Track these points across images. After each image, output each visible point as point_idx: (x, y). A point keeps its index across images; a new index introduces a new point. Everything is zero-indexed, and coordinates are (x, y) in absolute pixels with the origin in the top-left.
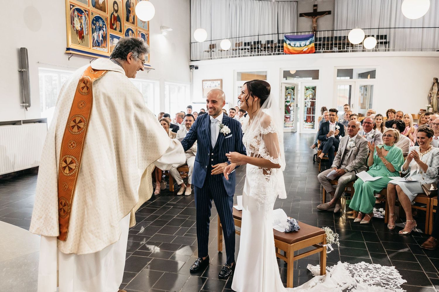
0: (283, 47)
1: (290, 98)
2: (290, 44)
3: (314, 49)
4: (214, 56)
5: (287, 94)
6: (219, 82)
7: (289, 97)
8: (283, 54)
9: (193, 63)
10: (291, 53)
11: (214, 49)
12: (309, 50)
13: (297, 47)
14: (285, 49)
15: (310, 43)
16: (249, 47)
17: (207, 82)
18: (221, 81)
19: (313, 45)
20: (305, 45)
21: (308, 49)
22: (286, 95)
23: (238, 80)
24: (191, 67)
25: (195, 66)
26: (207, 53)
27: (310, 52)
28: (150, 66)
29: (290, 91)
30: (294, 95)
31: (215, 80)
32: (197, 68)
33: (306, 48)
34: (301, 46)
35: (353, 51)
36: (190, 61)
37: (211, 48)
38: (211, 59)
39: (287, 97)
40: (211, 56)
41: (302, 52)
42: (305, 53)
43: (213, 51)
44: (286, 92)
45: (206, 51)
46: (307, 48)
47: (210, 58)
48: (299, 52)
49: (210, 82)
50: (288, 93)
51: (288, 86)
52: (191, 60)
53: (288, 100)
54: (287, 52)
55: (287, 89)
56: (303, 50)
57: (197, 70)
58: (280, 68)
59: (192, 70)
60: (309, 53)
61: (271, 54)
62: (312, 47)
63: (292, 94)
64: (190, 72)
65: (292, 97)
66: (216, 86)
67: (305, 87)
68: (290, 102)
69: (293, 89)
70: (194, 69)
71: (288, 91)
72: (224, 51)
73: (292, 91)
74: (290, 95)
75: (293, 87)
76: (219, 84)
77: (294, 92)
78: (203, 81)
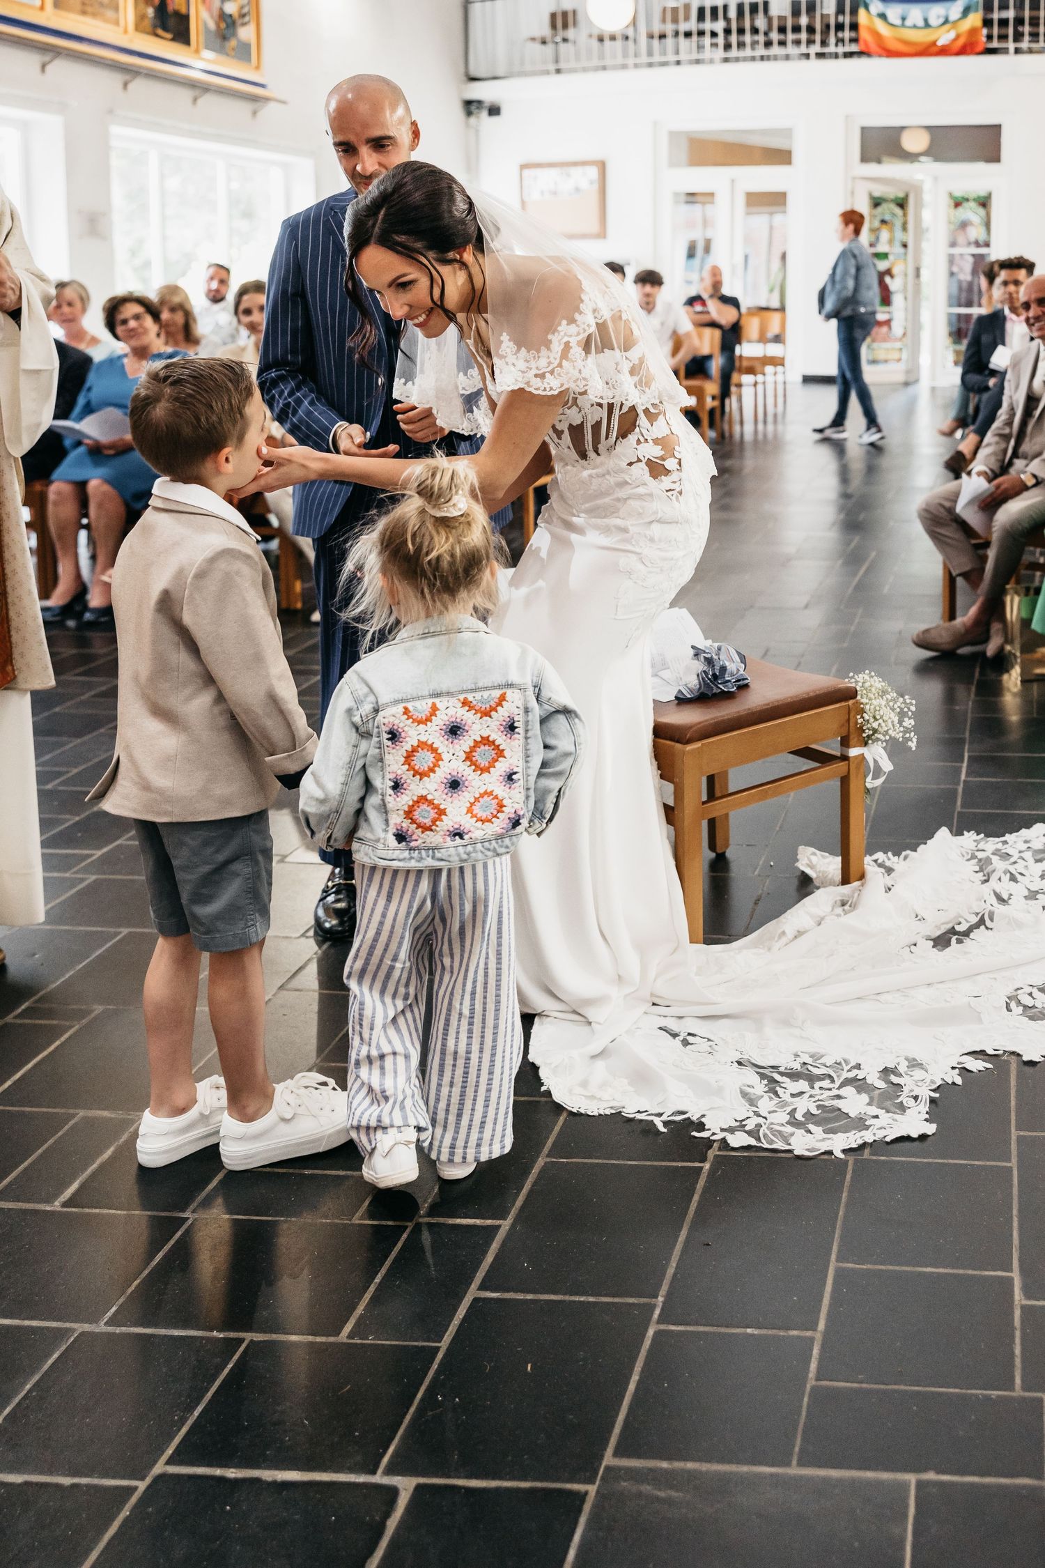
0: (854, 27)
1: (891, 241)
2: (883, 16)
3: (982, 36)
4: (568, 61)
5: (877, 224)
6: (593, 172)
7: (885, 235)
8: (857, 55)
9: (478, 91)
10: (891, 54)
11: (571, 33)
12: (962, 41)
13: (915, 27)
14: (864, 34)
15: (966, 11)
16: (719, 26)
17: (538, 172)
18: (602, 166)
19: (975, 19)
20: (946, 21)
21: (958, 37)
22: (872, 230)
23: (673, 164)
24: (470, 106)
25: (487, 105)
26: (537, 46)
27: (966, 48)
29: (888, 209)
30: (904, 228)
31: (575, 164)
32: (494, 111)
33: (948, 31)
34: (927, 25)
36: (465, 78)
37: (554, 26)
38: (558, 71)
39: (878, 239)
40: (557, 61)
41: (934, 49)
42: (944, 51)
43: (565, 40)
45: (533, 39)
46: (952, 35)
47: (552, 67)
48: (919, 49)
49: (553, 172)
50: (883, 222)
51: (879, 191)
52: (473, 73)
53: (882, 248)
54: (873, 47)
55: (876, 203)
56: (934, 43)
57: (495, 119)
58: (847, 117)
59: (473, 120)
60: (964, 50)
62: (973, 32)
63: (898, 223)
64: (467, 126)
65: (899, 235)
66: (577, 190)
67: (951, 195)
68: (891, 257)
69: (902, 204)
70: (484, 114)
71: (879, 209)
72: (613, 38)
73: (898, 211)
74: (891, 231)
75: (901, 195)
76: (591, 182)
77: (905, 215)
78: (523, 167)
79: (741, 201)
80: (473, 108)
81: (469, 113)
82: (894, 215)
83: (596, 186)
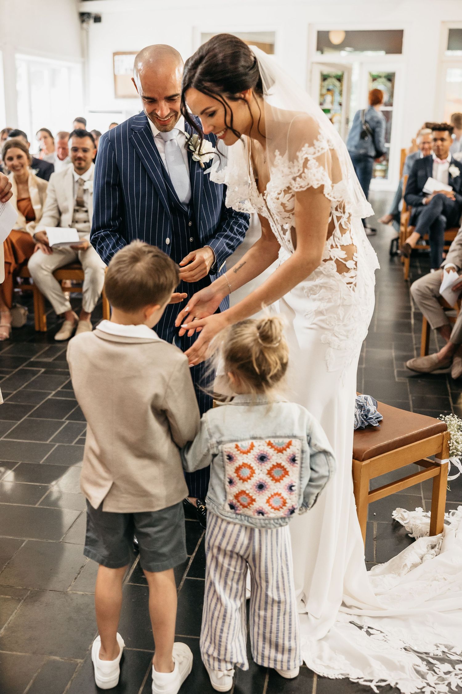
1: (332, 103)
5: (324, 91)
7: (329, 98)
9: (89, 7)
17: (123, 57)
22: (322, 95)
24: (84, 16)
25: (93, 15)
29: (331, 82)
30: (341, 94)
32: (97, 19)
39: (324, 100)
44: (322, 87)
50: (328, 90)
51: (327, 71)
53: (327, 106)
55: (325, 78)
57: (98, 25)
58: (309, 24)
59: (85, 25)
63: (337, 91)
64: (82, 28)
65: (337, 98)
67: (370, 74)
68: (332, 112)
69: (340, 79)
70: (92, 21)
71: (326, 83)
73: (337, 83)
74: (333, 95)
75: (339, 73)
77: (341, 86)
78: (115, 54)
80: (85, 17)
81: (83, 21)
82: (334, 86)
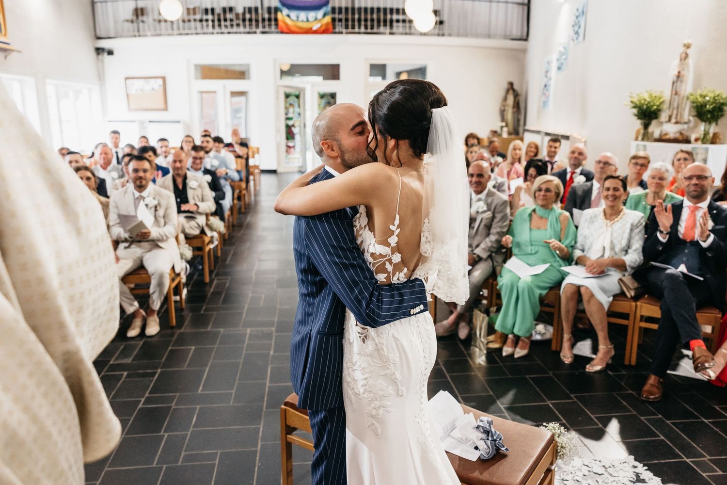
0: (276, 20)
1: (294, 113)
2: (288, 16)
3: (331, 26)
4: (144, 30)
5: (288, 105)
6: (160, 81)
7: (291, 110)
8: (277, 33)
9: (103, 44)
10: (292, 32)
11: (145, 18)
12: (323, 28)
13: (303, 21)
14: (280, 23)
15: (325, 15)
16: (215, 17)
17: (134, 81)
18: (164, 79)
19: (328, 19)
20: (316, 19)
21: (321, 26)
22: (286, 108)
23: (196, 78)
24: (99, 51)
25: (107, 50)
26: (129, 25)
27: (324, 31)
28: (8, 44)
29: (292, 100)
30: (299, 106)
31: (151, 78)
32: (110, 53)
33: (317, 24)
34: (308, 20)
35: (391, 34)
36: (95, 38)
37: (137, 16)
38: (139, 36)
39: (288, 111)
40: (138, 31)
42: (315, 32)
43: (143, 22)
44: (286, 102)
45: (127, 21)
46: (319, 25)
47: (137, 34)
48: (304, 31)
49: (141, 81)
50: (291, 104)
51: (288, 91)
52: (99, 35)
53: (290, 115)
54: (284, 29)
55: (287, 96)
56: (311, 29)
57: (111, 57)
58: (274, 59)
59: (100, 57)
61: (255, 33)
62: (327, 24)
63: (296, 105)
64: (98, 59)
65: (297, 110)
66: (153, 89)
67: (319, 93)
68: (294, 119)
69: (298, 97)
70: (105, 54)
71: (289, 99)
72: (166, 21)
73: (296, 100)
74: (293, 108)
75: (297, 93)
76: (160, 86)
77: (299, 101)
78: (126, 79)
79: (228, 95)
80: (100, 51)
81: (98, 54)
82: (294, 101)
83: (162, 88)
